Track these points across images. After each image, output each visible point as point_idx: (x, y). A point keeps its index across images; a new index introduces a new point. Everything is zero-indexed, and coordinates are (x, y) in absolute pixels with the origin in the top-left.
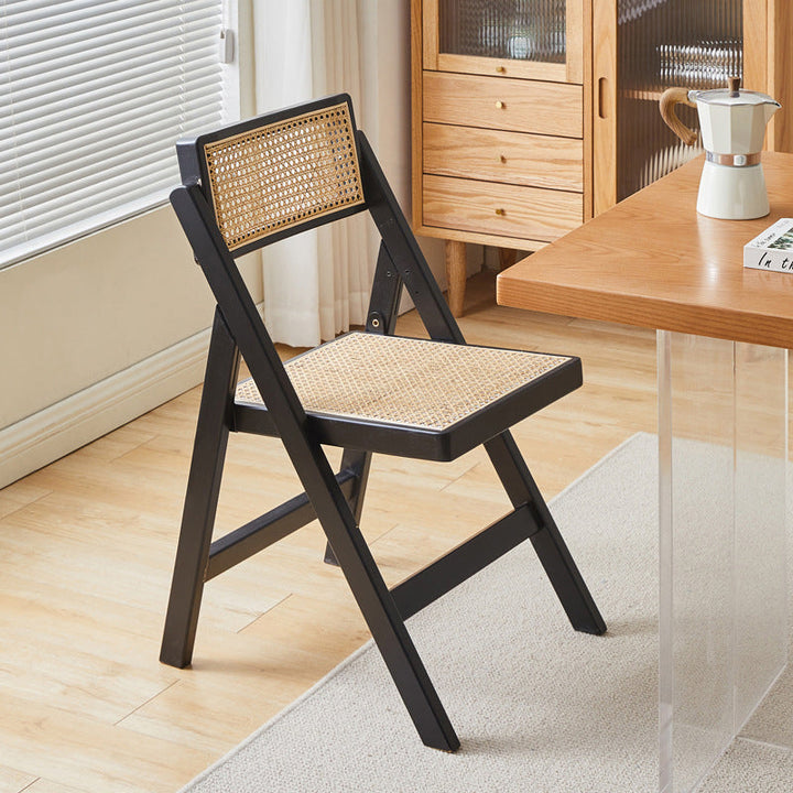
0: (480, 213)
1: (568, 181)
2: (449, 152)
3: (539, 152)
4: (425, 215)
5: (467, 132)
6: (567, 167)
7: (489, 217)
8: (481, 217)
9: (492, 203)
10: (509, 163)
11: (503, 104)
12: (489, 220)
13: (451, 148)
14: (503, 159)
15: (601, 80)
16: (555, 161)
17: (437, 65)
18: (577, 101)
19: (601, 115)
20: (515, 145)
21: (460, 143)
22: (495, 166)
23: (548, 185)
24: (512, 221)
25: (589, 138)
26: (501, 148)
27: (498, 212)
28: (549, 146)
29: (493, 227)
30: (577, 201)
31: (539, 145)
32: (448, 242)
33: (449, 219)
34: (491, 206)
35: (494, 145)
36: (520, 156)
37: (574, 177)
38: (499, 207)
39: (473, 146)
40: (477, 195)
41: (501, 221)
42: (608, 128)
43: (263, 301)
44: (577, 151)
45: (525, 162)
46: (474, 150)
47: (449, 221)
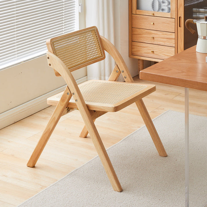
0: (147, 52)
1: (171, 44)
2: (139, 36)
3: (163, 36)
4: (133, 52)
5: (144, 31)
6: (170, 40)
7: (150, 53)
8: (148, 53)
9: (151, 49)
10: (155, 39)
11: (153, 23)
12: (150, 54)
13: (140, 34)
14: (153, 38)
15: (180, 17)
16: (168, 39)
17: (136, 13)
18: (173, 23)
19: (180, 26)
20: (157, 34)
21: (142, 33)
22: (151, 40)
23: (166, 45)
24: (156, 54)
25: (177, 32)
26: (153, 35)
27: (152, 52)
28: (166, 35)
29: (151, 56)
30: (173, 49)
31: (163, 34)
32: (139, 60)
33: (139, 53)
34: (150, 50)
35: (151, 34)
36: (158, 37)
37: (173, 43)
38: (152, 50)
39: (145, 34)
40: (146, 47)
41: (152, 54)
42: (181, 30)
43: (87, 75)
44: (173, 36)
45: (159, 39)
46: (146, 35)
47: (139, 54)
